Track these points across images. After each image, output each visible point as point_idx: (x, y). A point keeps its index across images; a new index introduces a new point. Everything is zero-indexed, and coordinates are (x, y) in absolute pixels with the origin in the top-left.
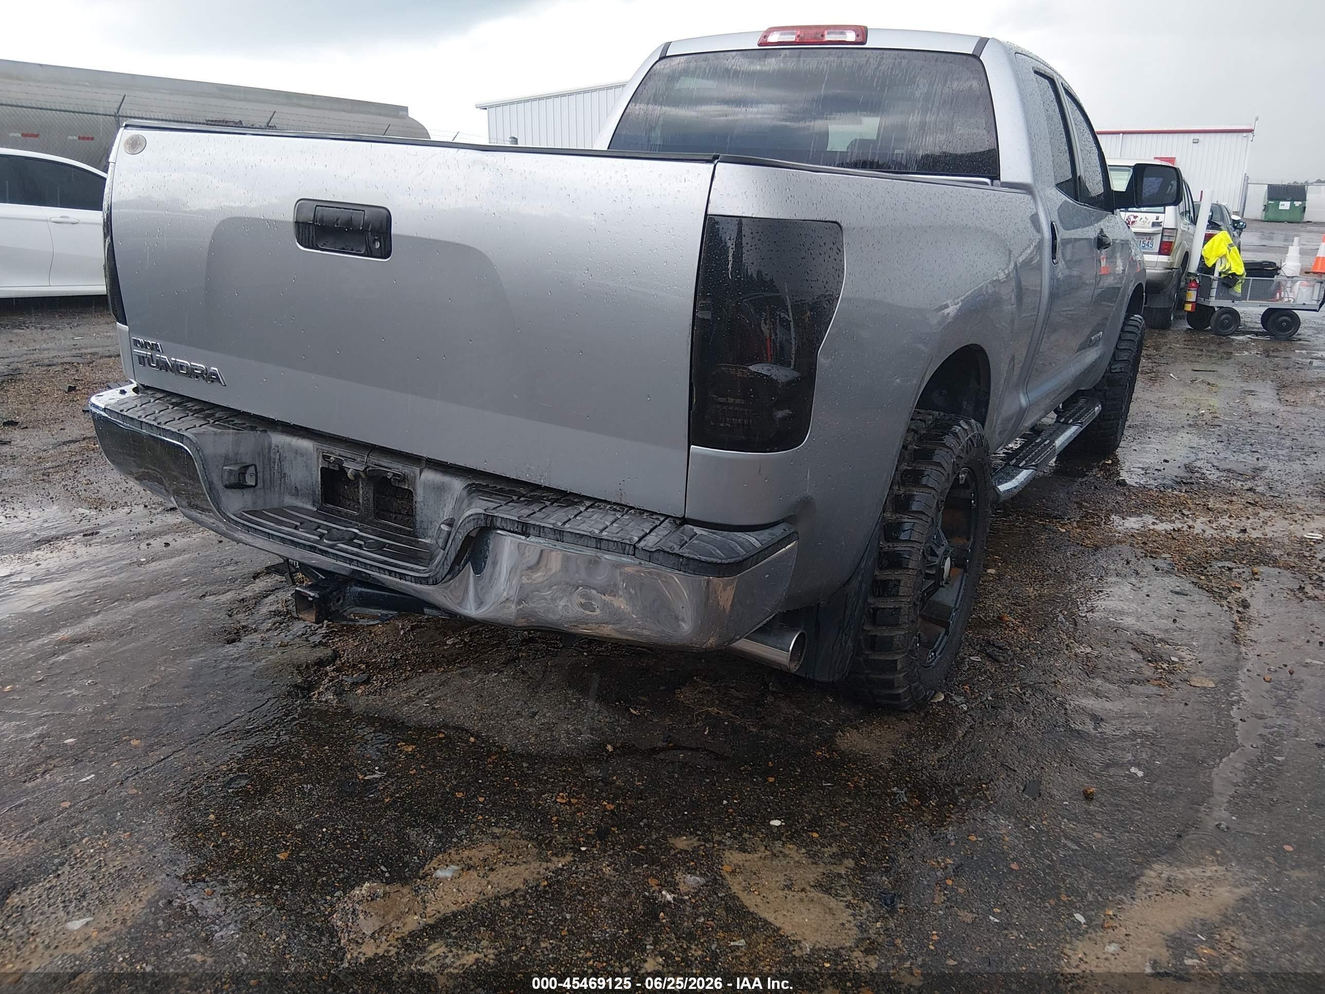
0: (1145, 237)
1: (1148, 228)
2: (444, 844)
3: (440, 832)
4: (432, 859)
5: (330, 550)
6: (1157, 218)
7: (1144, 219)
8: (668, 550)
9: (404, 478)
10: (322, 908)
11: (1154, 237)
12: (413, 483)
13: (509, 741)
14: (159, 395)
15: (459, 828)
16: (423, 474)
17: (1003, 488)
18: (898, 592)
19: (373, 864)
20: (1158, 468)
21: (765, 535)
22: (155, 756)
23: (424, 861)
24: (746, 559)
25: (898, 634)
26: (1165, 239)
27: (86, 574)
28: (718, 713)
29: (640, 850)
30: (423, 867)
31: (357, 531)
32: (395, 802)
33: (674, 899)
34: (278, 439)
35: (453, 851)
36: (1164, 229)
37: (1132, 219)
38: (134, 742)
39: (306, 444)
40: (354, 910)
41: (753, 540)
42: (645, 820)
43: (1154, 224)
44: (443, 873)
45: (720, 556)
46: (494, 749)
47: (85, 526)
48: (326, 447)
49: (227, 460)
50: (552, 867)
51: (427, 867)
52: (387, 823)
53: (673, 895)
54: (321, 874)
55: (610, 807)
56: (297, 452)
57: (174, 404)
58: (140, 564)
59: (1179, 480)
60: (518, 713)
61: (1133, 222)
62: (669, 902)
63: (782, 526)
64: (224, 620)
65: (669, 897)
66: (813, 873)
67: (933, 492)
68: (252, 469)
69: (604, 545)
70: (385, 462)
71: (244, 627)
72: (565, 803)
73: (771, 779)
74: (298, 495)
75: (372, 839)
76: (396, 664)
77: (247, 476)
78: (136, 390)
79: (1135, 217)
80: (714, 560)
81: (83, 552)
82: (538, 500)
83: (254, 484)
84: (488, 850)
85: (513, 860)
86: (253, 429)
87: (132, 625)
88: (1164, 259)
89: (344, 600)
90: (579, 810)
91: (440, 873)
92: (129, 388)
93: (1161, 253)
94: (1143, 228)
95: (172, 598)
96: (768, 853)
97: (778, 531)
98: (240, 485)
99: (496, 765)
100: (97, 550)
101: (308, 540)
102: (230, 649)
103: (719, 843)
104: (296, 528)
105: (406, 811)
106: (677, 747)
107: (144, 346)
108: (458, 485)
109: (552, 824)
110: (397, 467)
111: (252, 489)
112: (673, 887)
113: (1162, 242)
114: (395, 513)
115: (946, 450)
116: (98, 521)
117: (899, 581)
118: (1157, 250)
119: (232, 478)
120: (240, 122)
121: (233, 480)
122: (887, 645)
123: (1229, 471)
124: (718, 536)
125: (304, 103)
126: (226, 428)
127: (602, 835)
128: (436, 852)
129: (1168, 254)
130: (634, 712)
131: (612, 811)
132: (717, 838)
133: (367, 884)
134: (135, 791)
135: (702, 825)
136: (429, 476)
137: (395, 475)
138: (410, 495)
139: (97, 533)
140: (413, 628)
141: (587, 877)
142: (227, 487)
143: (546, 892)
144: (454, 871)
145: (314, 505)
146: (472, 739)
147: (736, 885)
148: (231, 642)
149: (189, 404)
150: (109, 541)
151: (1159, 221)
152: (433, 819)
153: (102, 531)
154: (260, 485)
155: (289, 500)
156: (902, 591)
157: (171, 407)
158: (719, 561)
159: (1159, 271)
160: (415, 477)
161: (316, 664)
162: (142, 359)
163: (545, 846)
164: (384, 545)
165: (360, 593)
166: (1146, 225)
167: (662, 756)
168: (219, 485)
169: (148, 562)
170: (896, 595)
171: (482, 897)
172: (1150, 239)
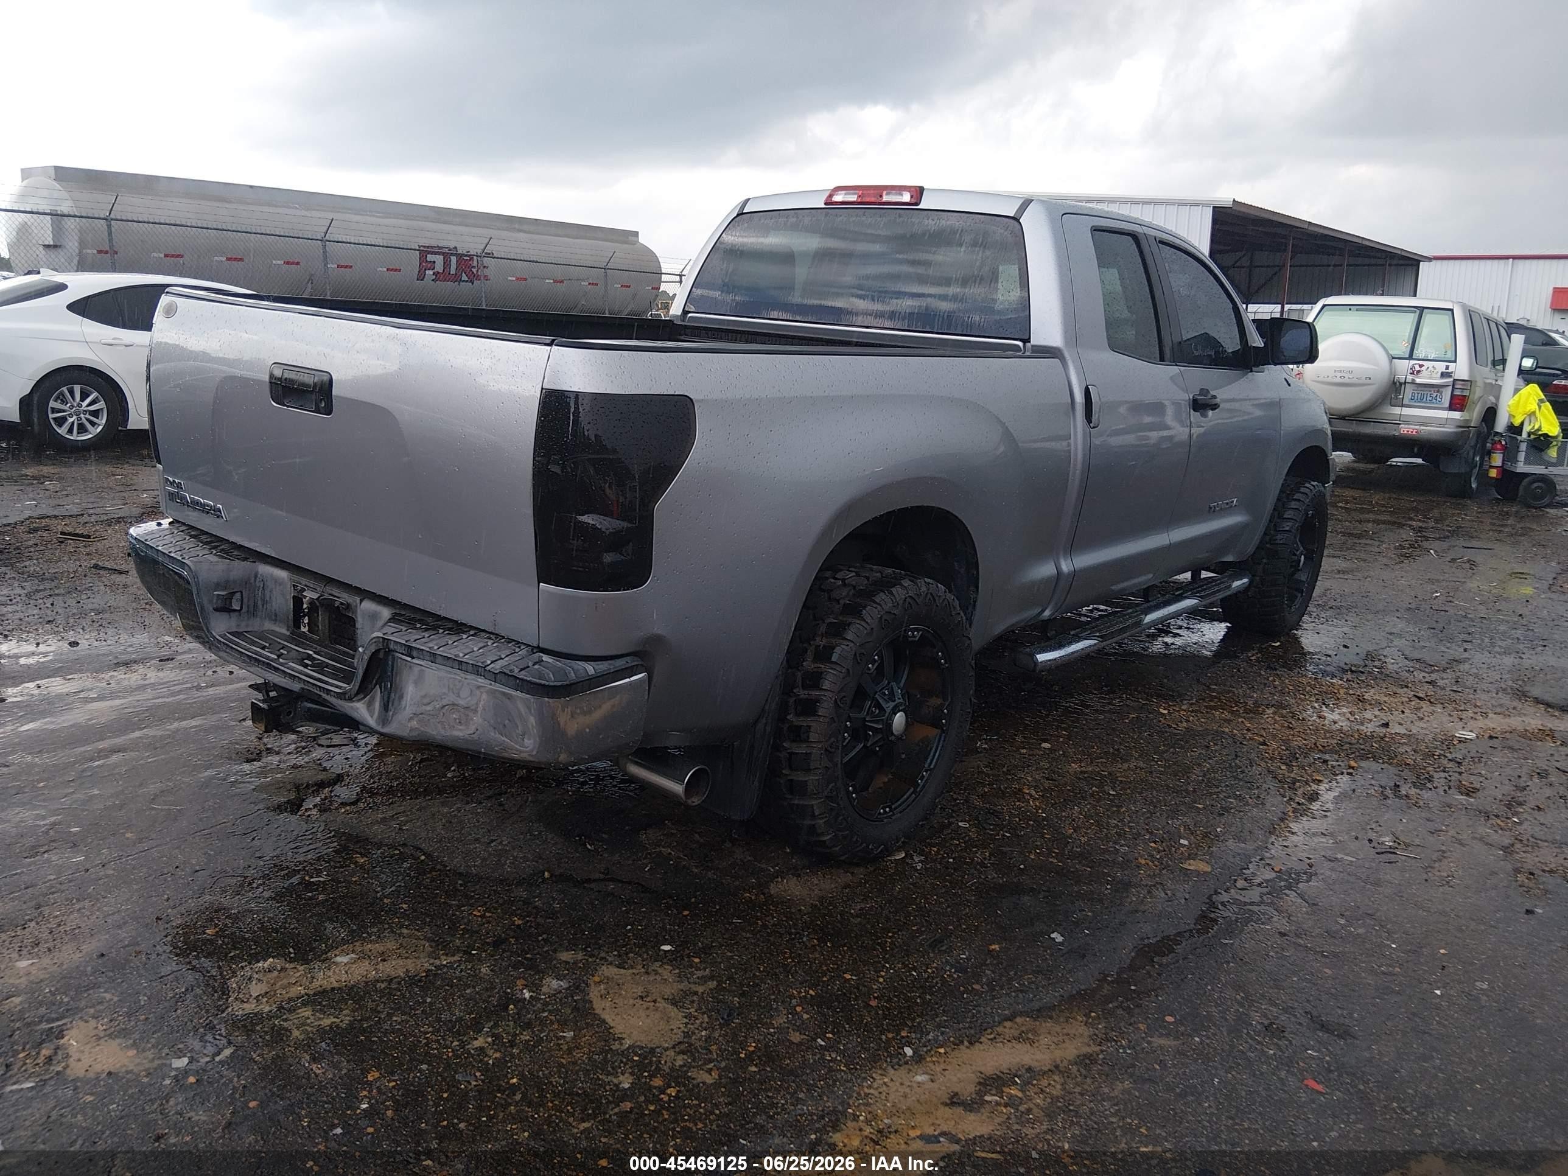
0: (1432, 389)
1: (1436, 378)
2: (354, 936)
3: (355, 928)
4: (337, 948)
5: (280, 667)
6: (1447, 368)
7: (1431, 368)
8: (508, 672)
9: (348, 606)
10: (225, 973)
11: (1443, 390)
12: (355, 612)
13: (457, 862)
14: (184, 528)
15: (373, 925)
16: (363, 604)
17: (1041, 657)
18: (808, 737)
19: (284, 945)
20: (1329, 653)
21: (603, 666)
22: (140, 847)
23: (332, 948)
24: (574, 684)
25: (812, 779)
26: (1457, 392)
27: (149, 694)
28: (670, 854)
29: (526, 958)
30: (326, 953)
31: (311, 652)
32: (327, 900)
33: (531, 997)
34: (265, 569)
35: (358, 944)
36: (1455, 380)
37: (1417, 368)
38: (129, 835)
39: (282, 574)
40: (251, 978)
41: (590, 668)
42: (545, 936)
43: (1443, 375)
44: (342, 959)
45: (551, 679)
46: (439, 867)
47: (166, 652)
48: (296, 578)
49: (217, 586)
50: (437, 962)
51: (329, 954)
52: (311, 917)
53: (531, 994)
54: (235, 948)
55: (519, 922)
56: (277, 581)
57: (192, 536)
58: (198, 688)
59: (1346, 668)
60: (477, 840)
61: (1418, 372)
62: (525, 999)
63: (628, 659)
64: (252, 741)
65: (527, 995)
66: (672, 988)
67: (852, 645)
68: (238, 595)
69: (464, 666)
70: (336, 592)
71: (268, 749)
72: (480, 916)
73: (686, 913)
74: (276, 620)
75: (292, 926)
76: (390, 791)
77: (234, 601)
78: (170, 523)
79: (1421, 366)
80: (543, 682)
81: (153, 676)
82: (435, 628)
83: (239, 608)
84: (391, 945)
85: (407, 955)
86: (245, 559)
87: (169, 740)
88: (1456, 415)
89: (295, 714)
90: (489, 922)
91: (338, 959)
92: (165, 522)
93: (1451, 408)
94: (1430, 378)
95: (212, 720)
96: (643, 970)
97: (620, 663)
98: (225, 608)
99: (433, 880)
100: (169, 674)
101: (268, 658)
102: (247, 767)
103: (602, 959)
104: (263, 648)
105: (333, 908)
106: (612, 880)
107: (172, 483)
108: (386, 613)
109: (457, 931)
110: (345, 597)
111: (237, 613)
112: (535, 987)
113: (1453, 396)
114: (349, 639)
115: (875, 605)
116: (178, 649)
117: (810, 727)
118: (1447, 405)
119: (220, 602)
120: (456, 248)
121: (220, 604)
122: (799, 789)
123: (1418, 660)
124: (559, 664)
125: (525, 227)
126: (223, 557)
127: (497, 943)
128: (344, 942)
129: (1461, 410)
130: (589, 847)
131: (519, 925)
132: (603, 955)
133: (271, 960)
134: (112, 872)
135: (596, 943)
136: (368, 605)
137: (342, 604)
138: (352, 622)
139: (173, 659)
140: (422, 761)
141: (463, 973)
142: (216, 610)
143: (420, 981)
144: (352, 959)
145: (288, 630)
146: (423, 857)
147: (594, 993)
148: (248, 761)
149: (203, 537)
150: (182, 666)
151: (1449, 371)
152: (353, 917)
153: (179, 658)
154: (244, 610)
155: (268, 625)
156: (813, 737)
157: (188, 538)
158: (547, 683)
159: (1450, 429)
160: (356, 606)
161: (316, 784)
162: (171, 495)
163: (440, 945)
164: (328, 665)
165: (309, 709)
166: (1434, 375)
167: (593, 886)
168: (209, 608)
169: (207, 687)
170: (807, 741)
171: (364, 979)
172: (1438, 392)
